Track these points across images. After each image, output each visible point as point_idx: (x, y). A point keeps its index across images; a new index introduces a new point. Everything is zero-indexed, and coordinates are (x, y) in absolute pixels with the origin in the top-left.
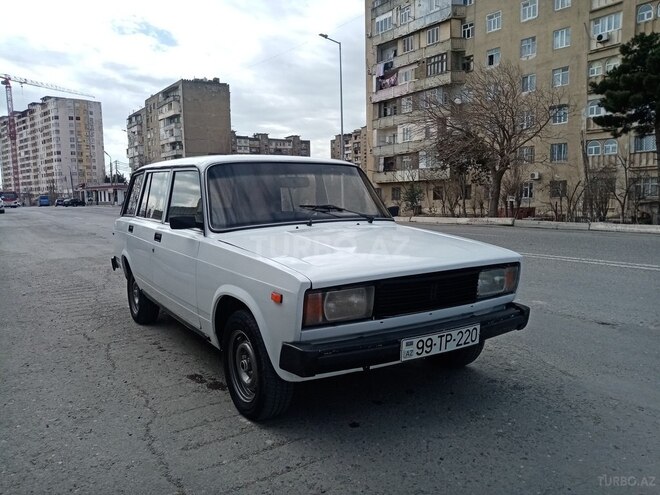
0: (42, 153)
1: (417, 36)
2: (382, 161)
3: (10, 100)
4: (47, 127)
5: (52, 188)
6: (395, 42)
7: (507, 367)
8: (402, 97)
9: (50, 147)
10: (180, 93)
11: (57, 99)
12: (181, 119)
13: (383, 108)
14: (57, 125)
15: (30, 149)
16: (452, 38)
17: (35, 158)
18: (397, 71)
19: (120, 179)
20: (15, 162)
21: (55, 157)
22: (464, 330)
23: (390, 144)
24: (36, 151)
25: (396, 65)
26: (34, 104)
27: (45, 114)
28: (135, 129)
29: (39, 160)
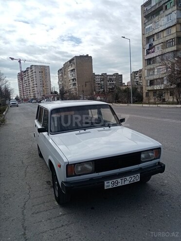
0: (31, 84)
1: (162, 33)
2: (149, 82)
3: (21, 67)
4: (32, 76)
5: (34, 96)
6: (153, 35)
7: (162, 184)
8: (157, 56)
9: (33, 82)
10: (75, 61)
11: (35, 66)
12: (76, 70)
13: (149, 61)
14: (36, 74)
15: (27, 83)
16: (176, 32)
17: (29, 86)
18: (154, 46)
19: (56, 92)
20: (23, 88)
21: (35, 86)
22: (132, 177)
23: (152, 75)
24: (29, 84)
25: (154, 45)
26: (28, 68)
27: (32, 71)
28: (60, 75)
29: (30, 87)
